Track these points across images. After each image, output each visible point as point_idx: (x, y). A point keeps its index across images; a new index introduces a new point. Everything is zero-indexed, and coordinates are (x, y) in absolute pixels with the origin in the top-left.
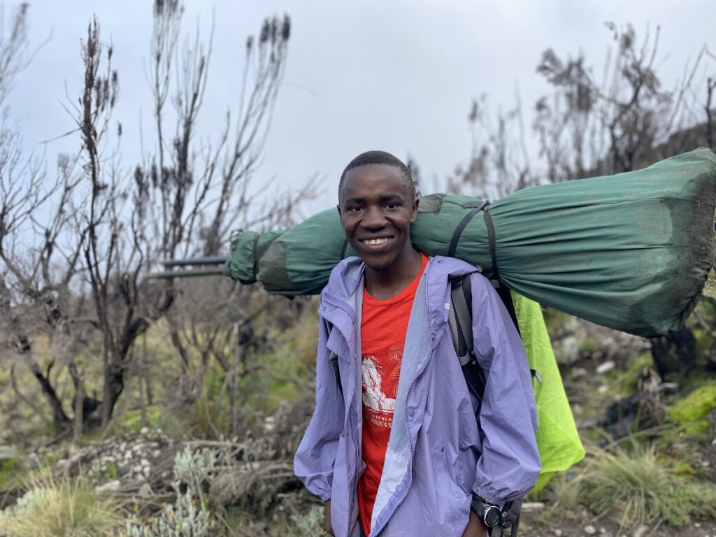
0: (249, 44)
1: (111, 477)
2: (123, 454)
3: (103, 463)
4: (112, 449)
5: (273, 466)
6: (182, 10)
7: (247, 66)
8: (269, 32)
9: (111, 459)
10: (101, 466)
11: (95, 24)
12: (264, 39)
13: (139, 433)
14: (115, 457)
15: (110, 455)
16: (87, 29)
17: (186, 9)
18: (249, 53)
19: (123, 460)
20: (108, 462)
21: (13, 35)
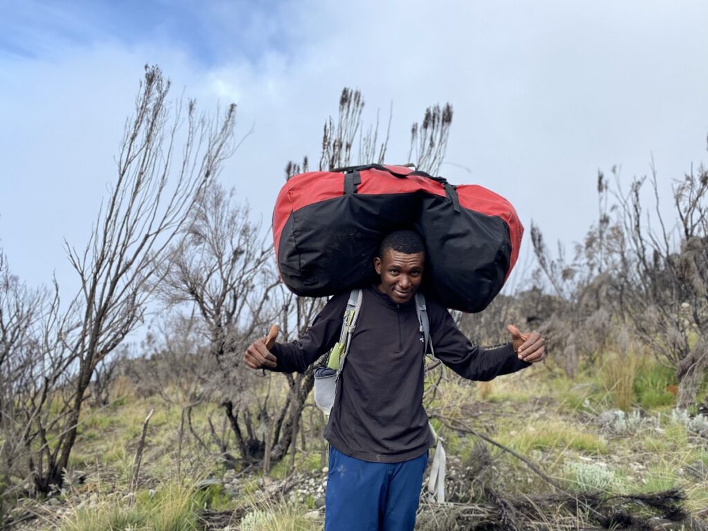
0: (414, 131)
1: (310, 508)
2: (316, 489)
3: (299, 495)
4: (303, 483)
5: (466, 507)
6: (363, 104)
7: (412, 149)
8: (429, 119)
9: (305, 491)
10: (298, 497)
11: (331, 124)
12: (426, 126)
13: (322, 472)
14: (308, 490)
15: (304, 489)
16: (323, 127)
17: (366, 104)
18: (413, 138)
19: (316, 494)
20: (303, 494)
21: (223, 129)
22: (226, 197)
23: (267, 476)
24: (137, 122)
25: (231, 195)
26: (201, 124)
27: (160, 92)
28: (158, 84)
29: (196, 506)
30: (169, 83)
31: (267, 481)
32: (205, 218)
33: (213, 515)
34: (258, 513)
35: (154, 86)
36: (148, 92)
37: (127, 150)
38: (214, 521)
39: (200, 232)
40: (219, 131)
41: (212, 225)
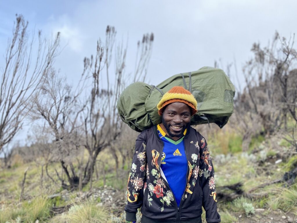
1: (99, 202)
7: (138, 51)
8: (145, 39)
10: (94, 198)
13: (103, 187)
16: (97, 42)
17: (117, 32)
18: (138, 47)
21: (55, 44)
22: (57, 73)
23: (81, 191)
24: (13, 40)
25: (59, 72)
26: (45, 41)
27: (24, 26)
28: (23, 23)
29: (49, 206)
30: (28, 22)
31: (81, 193)
32: (48, 82)
33: (57, 209)
34: (76, 206)
35: (21, 24)
36: (18, 26)
37: (9, 53)
38: (57, 211)
39: (46, 89)
40: (53, 44)
41: (51, 85)
